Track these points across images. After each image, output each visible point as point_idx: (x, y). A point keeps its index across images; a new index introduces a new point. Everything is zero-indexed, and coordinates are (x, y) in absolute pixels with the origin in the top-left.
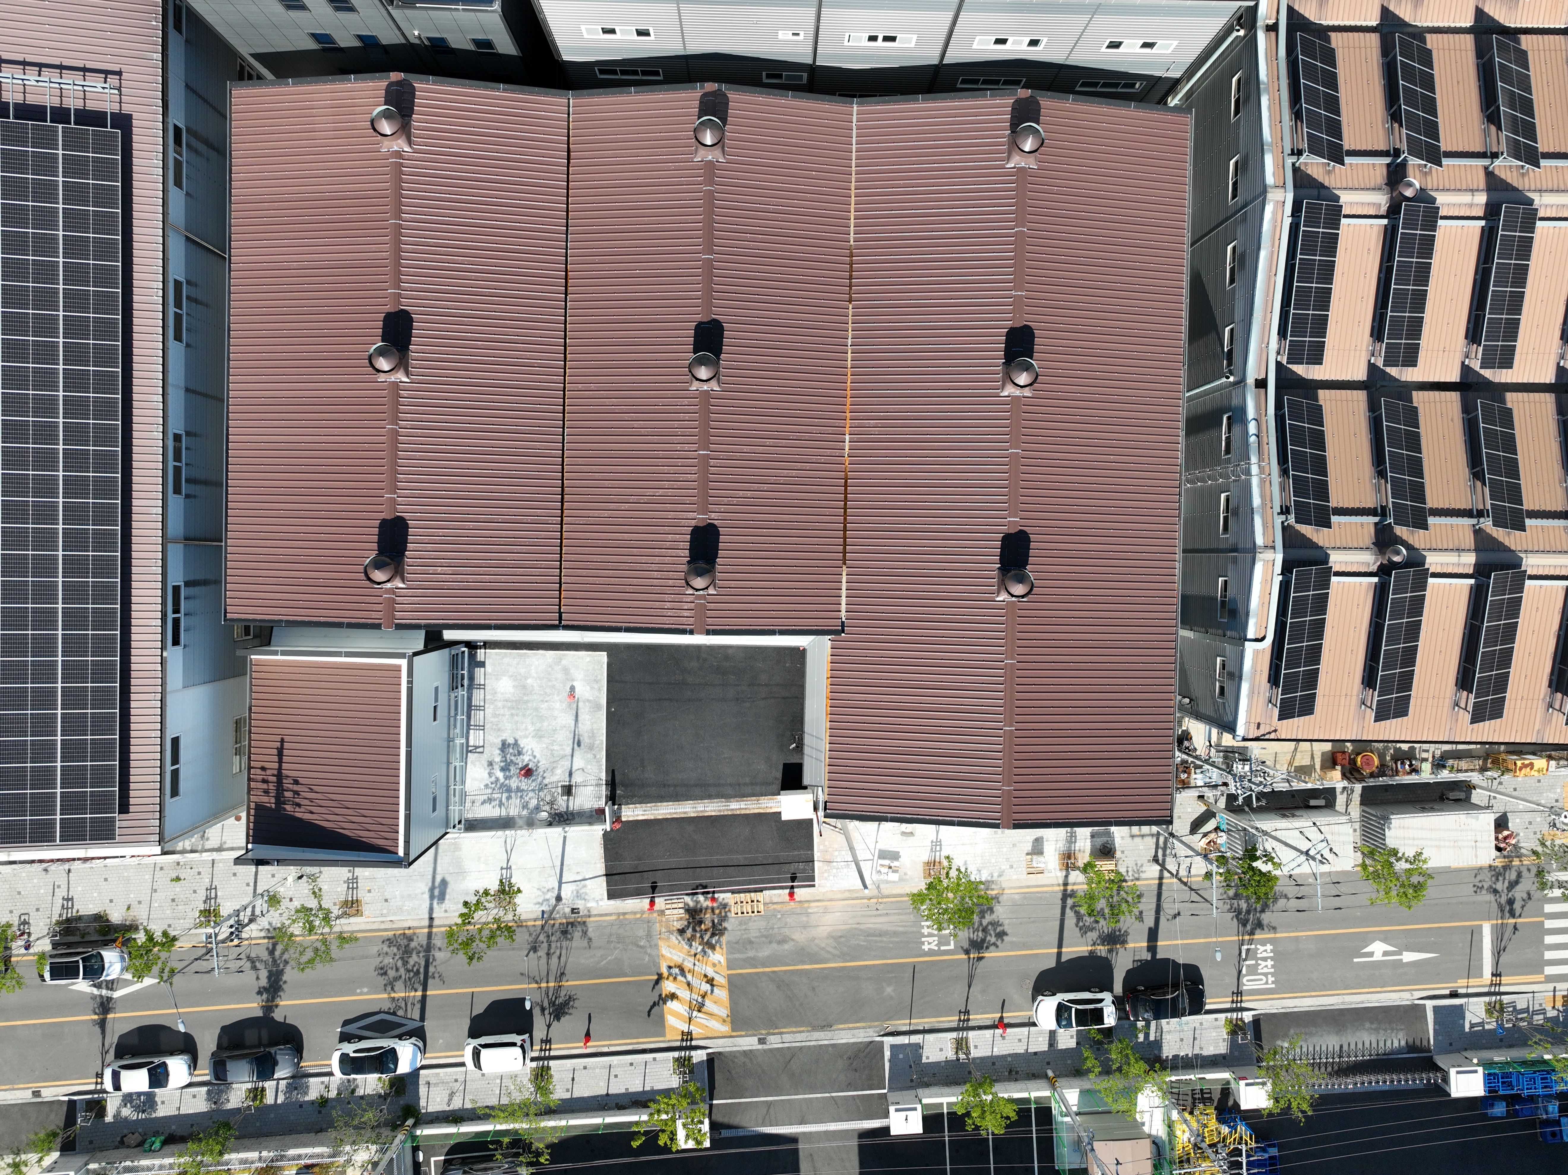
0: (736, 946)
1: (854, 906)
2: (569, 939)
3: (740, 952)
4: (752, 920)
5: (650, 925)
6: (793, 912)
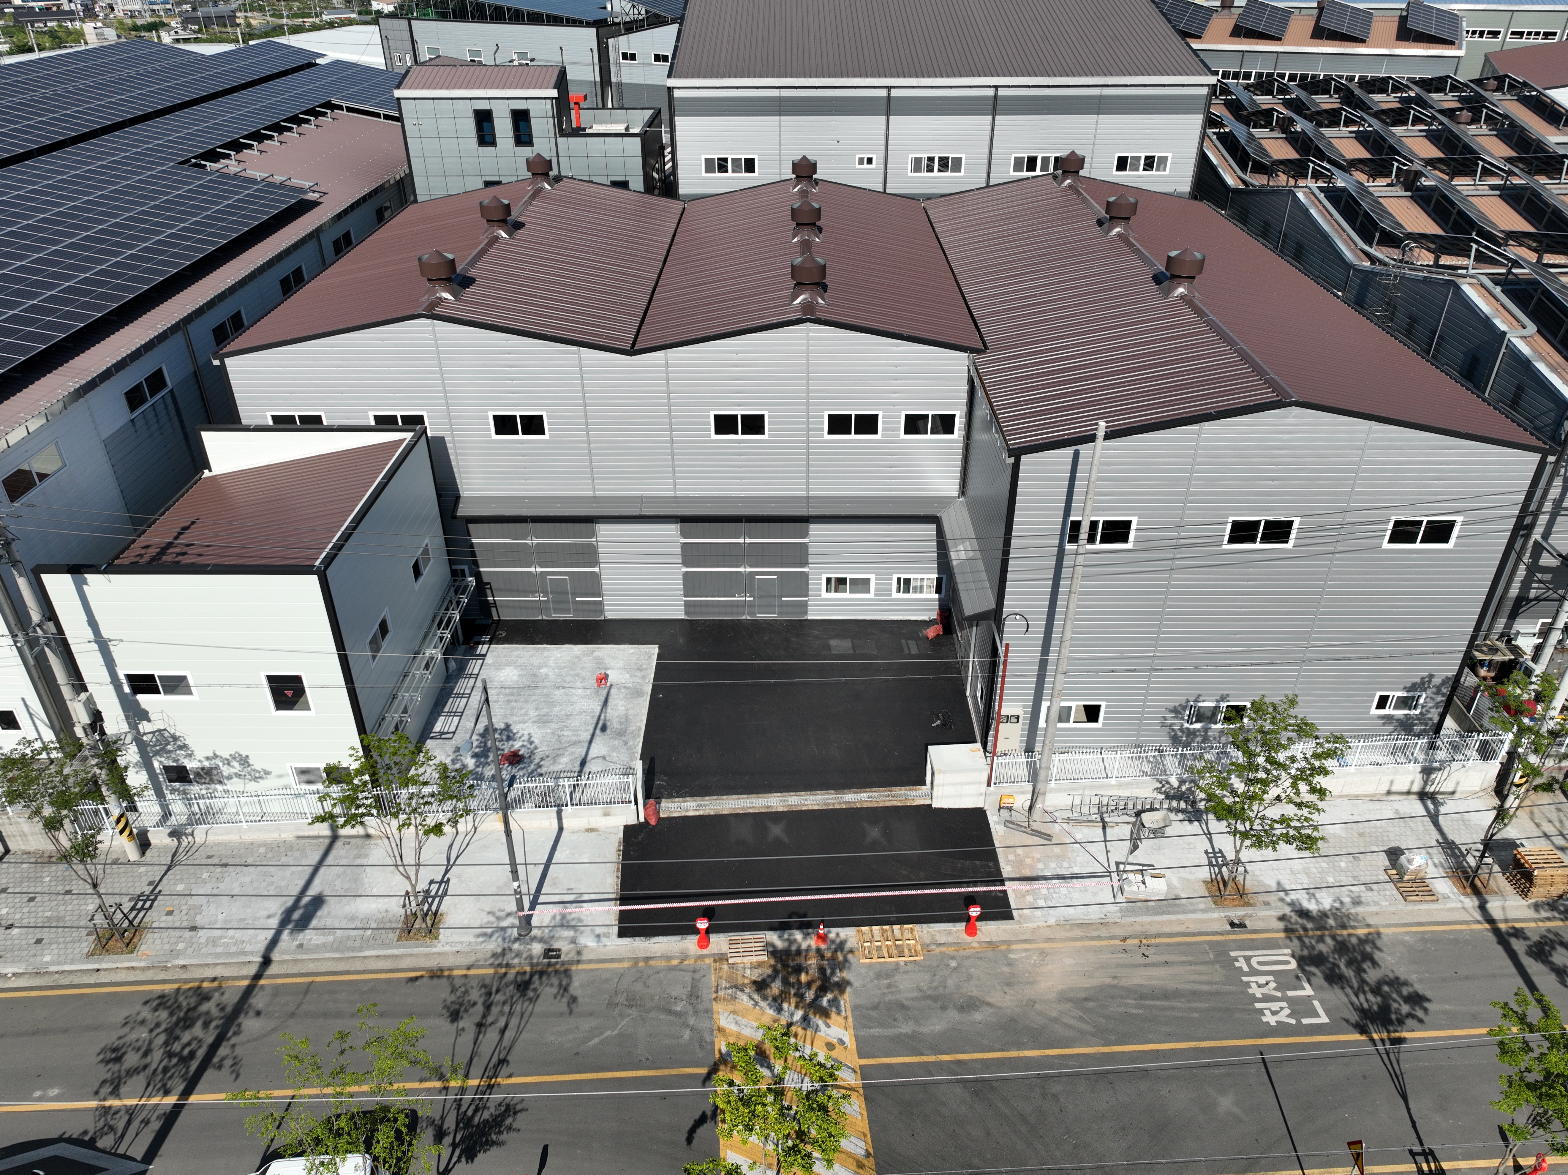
0: (874, 1013)
1: (1097, 951)
2: (530, 1000)
3: (882, 1025)
4: (902, 970)
5: (697, 976)
6: (980, 959)
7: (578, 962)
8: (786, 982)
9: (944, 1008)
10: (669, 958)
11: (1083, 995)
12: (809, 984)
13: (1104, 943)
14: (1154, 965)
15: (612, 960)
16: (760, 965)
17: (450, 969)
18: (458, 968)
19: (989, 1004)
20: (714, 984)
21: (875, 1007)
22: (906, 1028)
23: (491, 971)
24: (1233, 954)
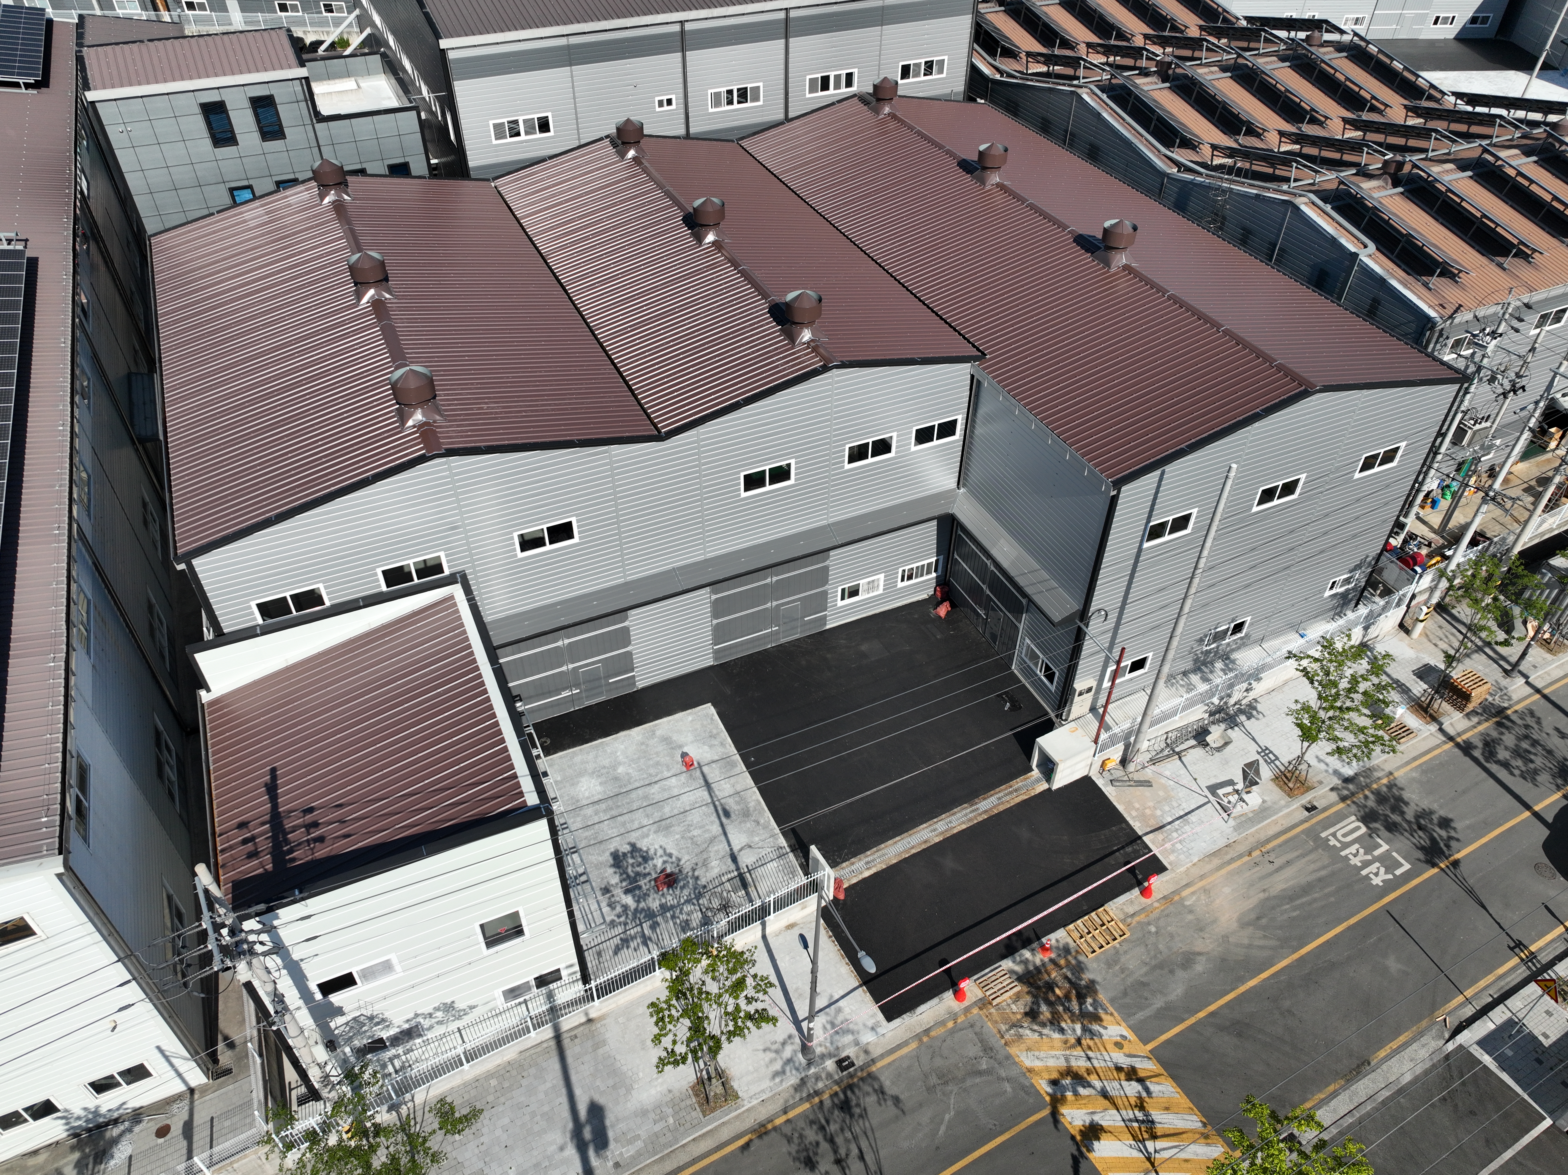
0: (1127, 1000)
1: (1238, 872)
2: (861, 1116)
3: (1141, 1008)
4: (1121, 952)
5: (977, 1029)
6: (1167, 916)
7: (873, 1061)
8: (1050, 1004)
9: (1172, 972)
10: (943, 1023)
11: (1253, 916)
12: (1067, 997)
13: (1239, 863)
14: (1281, 868)
15: (899, 1047)
16: (1017, 997)
17: (770, 1121)
18: (776, 1116)
19: (1199, 954)
20: (995, 1031)
21: (1125, 994)
22: (1158, 1003)
23: (807, 1106)
24: (1323, 835)
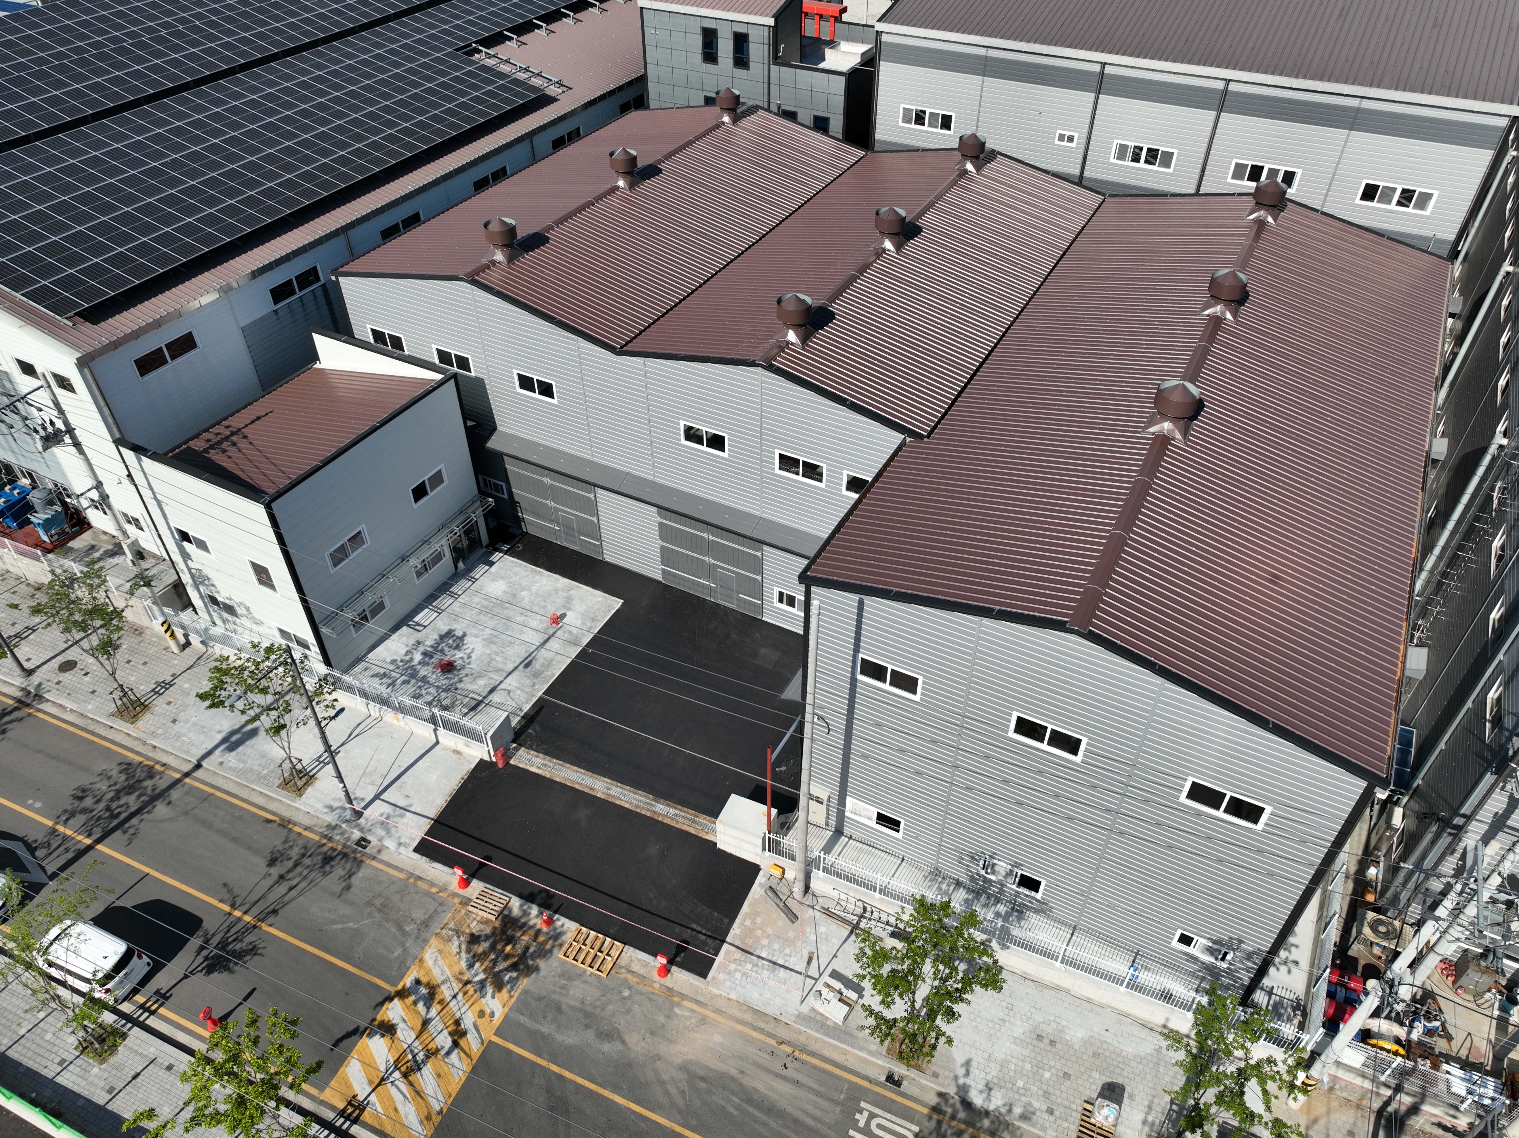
0: (533, 1004)
1: (749, 1040)
2: (324, 873)
3: (531, 1017)
4: (583, 979)
5: (439, 909)
6: (650, 999)
7: (374, 858)
8: (493, 947)
9: (587, 1027)
10: (432, 884)
11: (701, 1073)
12: (507, 957)
13: (761, 1037)
14: (785, 1078)
15: (396, 868)
16: (487, 922)
17: (295, 824)
18: (300, 825)
19: (623, 1042)
20: (445, 921)
21: (539, 999)
22: (546, 1028)
23: (317, 838)
24: (863, 1104)
